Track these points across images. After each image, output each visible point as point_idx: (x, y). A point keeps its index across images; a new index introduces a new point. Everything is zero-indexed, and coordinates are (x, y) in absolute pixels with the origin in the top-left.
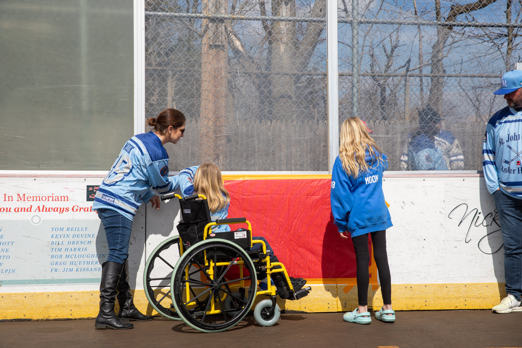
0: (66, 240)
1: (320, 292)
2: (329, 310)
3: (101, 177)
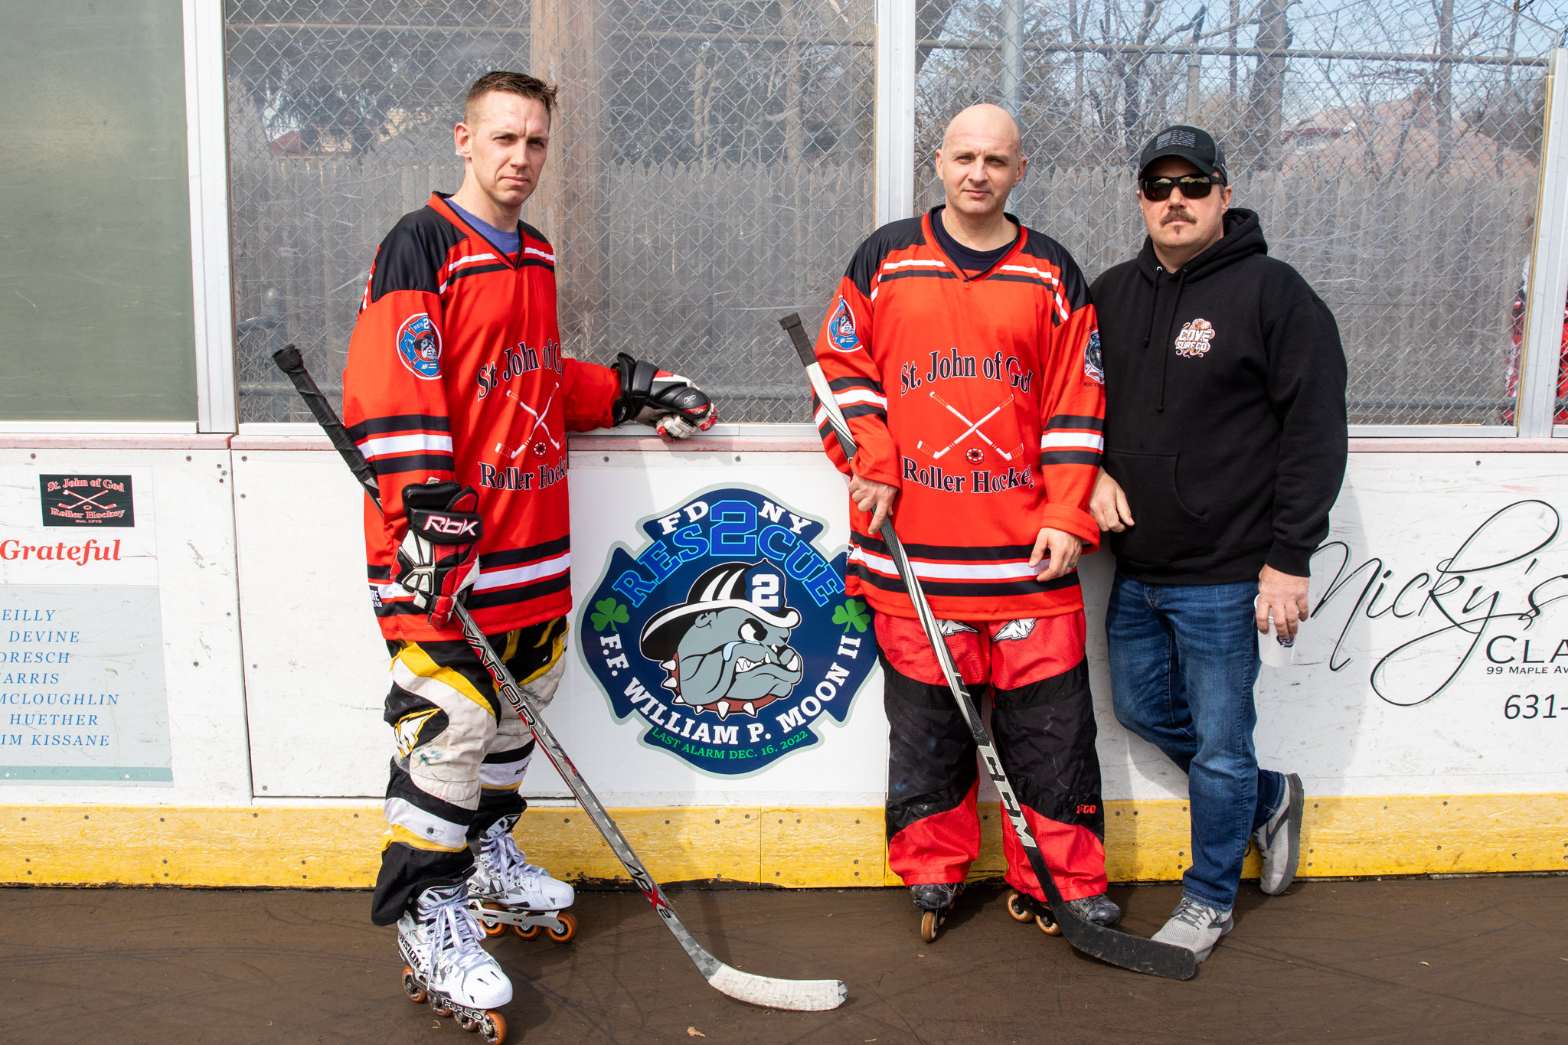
1: (829, 828)
2: (859, 880)
3: (83, 445)
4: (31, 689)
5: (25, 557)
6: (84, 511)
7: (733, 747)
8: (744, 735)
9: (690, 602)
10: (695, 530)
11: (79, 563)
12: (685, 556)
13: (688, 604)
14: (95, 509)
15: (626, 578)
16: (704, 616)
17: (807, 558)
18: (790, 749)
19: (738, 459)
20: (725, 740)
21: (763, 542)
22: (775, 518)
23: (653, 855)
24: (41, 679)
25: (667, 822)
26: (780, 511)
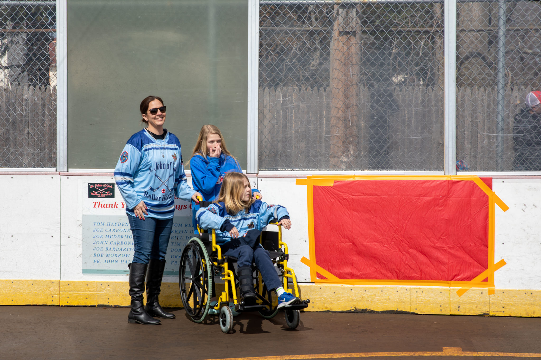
1: (432, 295)
2: (442, 312)
23: (377, 301)
25: (382, 291)
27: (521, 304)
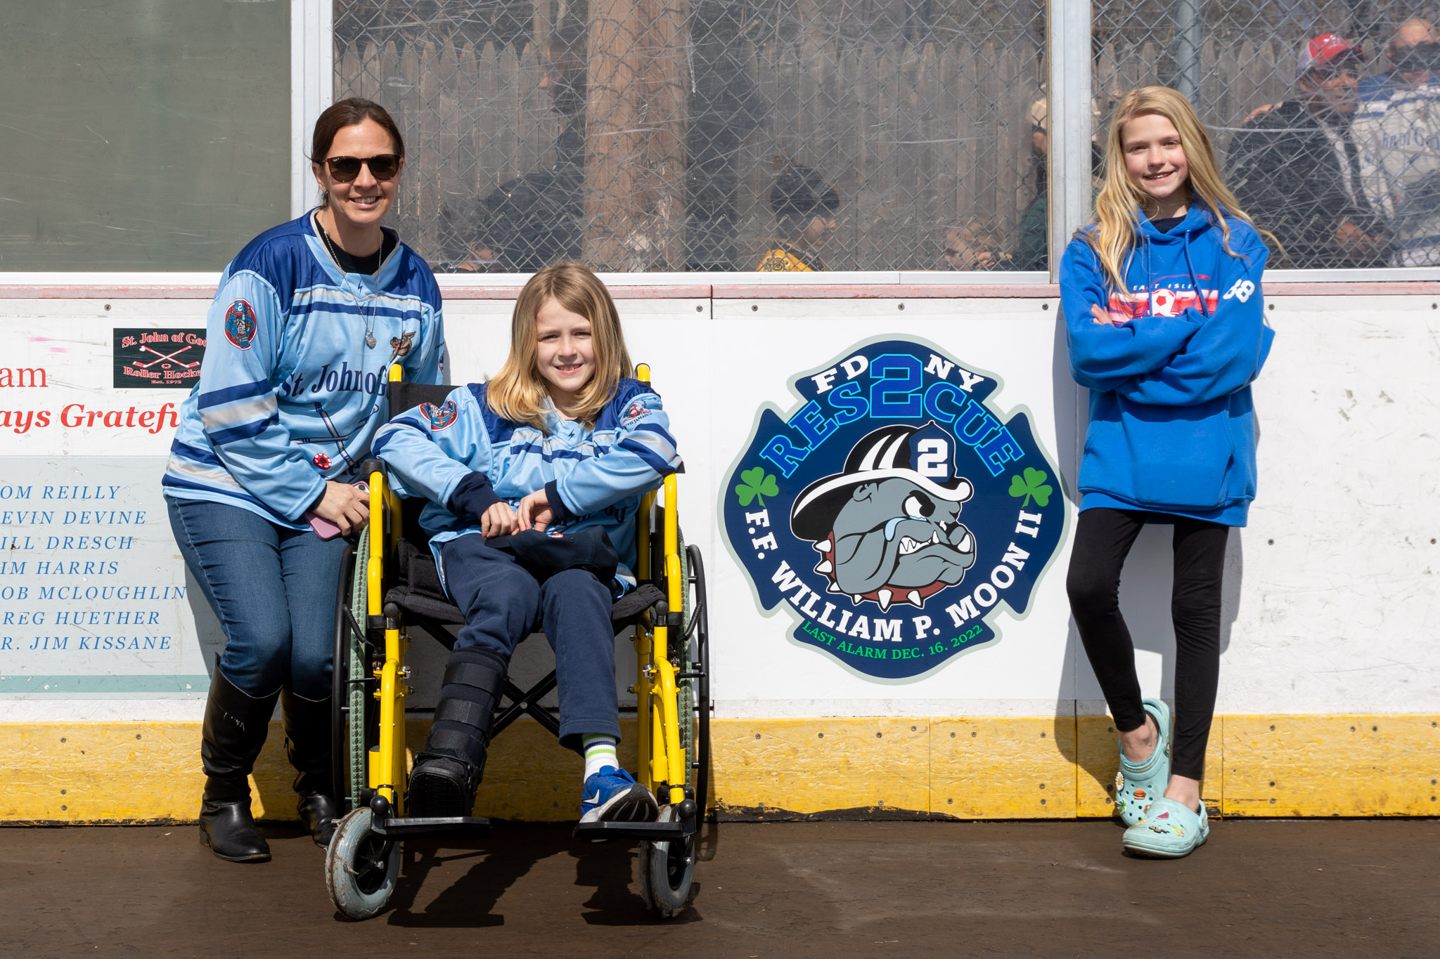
0: (41, 533)
1: (1010, 743)
2: (1046, 810)
3: (166, 295)
4: (84, 581)
5: (90, 424)
6: (162, 371)
7: (896, 645)
8: (908, 630)
9: (848, 472)
10: (853, 388)
11: (151, 431)
12: (842, 418)
13: (846, 474)
14: (175, 367)
15: (775, 444)
16: (864, 488)
17: (979, 420)
18: (963, 647)
19: (901, 307)
20: (887, 637)
21: (930, 403)
22: (943, 374)
23: (804, 776)
24: (96, 569)
25: (821, 735)
26: (949, 366)
27: (1335, 769)
